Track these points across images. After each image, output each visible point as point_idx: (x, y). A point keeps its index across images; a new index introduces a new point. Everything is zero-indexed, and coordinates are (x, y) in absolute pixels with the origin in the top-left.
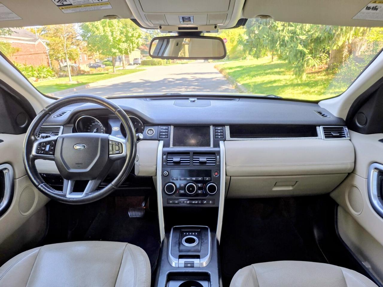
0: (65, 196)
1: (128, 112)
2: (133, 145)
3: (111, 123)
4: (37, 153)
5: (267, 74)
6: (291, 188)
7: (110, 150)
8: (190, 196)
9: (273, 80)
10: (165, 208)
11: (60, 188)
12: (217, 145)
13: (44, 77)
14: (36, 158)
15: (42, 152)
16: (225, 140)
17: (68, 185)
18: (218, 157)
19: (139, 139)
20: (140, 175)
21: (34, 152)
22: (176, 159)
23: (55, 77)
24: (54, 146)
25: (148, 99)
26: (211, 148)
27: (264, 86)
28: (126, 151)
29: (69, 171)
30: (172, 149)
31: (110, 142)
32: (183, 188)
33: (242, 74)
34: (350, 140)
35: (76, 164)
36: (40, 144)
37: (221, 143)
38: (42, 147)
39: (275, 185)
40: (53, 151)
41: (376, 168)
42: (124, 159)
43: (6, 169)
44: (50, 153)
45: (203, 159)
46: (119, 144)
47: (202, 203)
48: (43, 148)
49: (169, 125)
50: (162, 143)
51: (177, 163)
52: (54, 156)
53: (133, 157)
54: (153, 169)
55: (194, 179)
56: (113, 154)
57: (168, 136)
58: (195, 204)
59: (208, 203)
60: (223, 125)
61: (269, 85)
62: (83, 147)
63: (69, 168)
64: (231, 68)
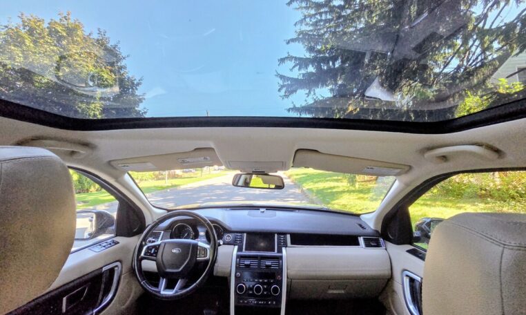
0: (159, 292)
1: (213, 222)
2: (215, 250)
3: (199, 229)
4: (145, 255)
5: (327, 181)
6: (343, 292)
7: (197, 254)
8: (257, 296)
9: (332, 186)
10: (236, 307)
11: (157, 285)
12: (280, 251)
13: (146, 180)
14: (143, 258)
15: (148, 254)
16: (286, 247)
17: (163, 282)
18: (281, 261)
19: (219, 245)
20: (218, 275)
21: (142, 254)
22: (247, 262)
24: (158, 249)
25: (228, 209)
26: (275, 253)
27: (325, 191)
28: (209, 256)
29: (165, 271)
30: (244, 253)
31: (198, 248)
32: (251, 289)
33: (306, 180)
34: (386, 249)
35: (172, 265)
36: (148, 247)
37: (284, 249)
38: (149, 250)
39: (329, 288)
40: (156, 253)
41: (407, 276)
42: (207, 262)
43: (117, 266)
44: (154, 255)
45: (268, 263)
46: (205, 249)
47: (267, 304)
49: (242, 232)
50: (236, 247)
51: (248, 266)
52: (156, 258)
53: (214, 261)
54: (229, 271)
55: (261, 281)
56: (199, 258)
57: (242, 242)
58: (261, 304)
59: (272, 303)
60: (285, 234)
61: (329, 191)
62: (179, 251)
63: (166, 269)
64: (297, 175)
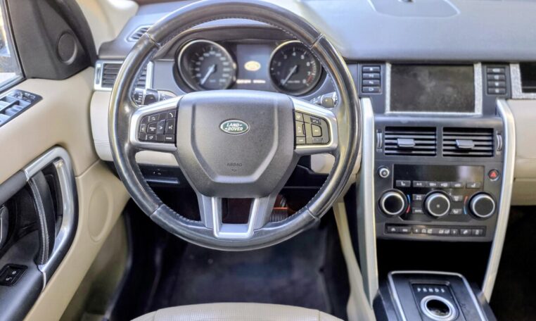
0: (211, 233)
4: (140, 140)
7: (297, 135)
8: (436, 219)
12: (491, 110)
15: (151, 137)
16: (509, 98)
18: (499, 137)
21: (133, 137)
24: (175, 122)
26: (475, 117)
29: (213, 180)
31: (298, 117)
35: (228, 164)
36: (144, 119)
37: (502, 105)
38: (151, 126)
40: (172, 133)
43: (58, 159)
44: (167, 138)
45: (463, 142)
47: (459, 234)
48: (152, 129)
49: (382, 61)
50: (369, 103)
52: (176, 146)
55: (445, 185)
56: (306, 144)
57: (380, 88)
58: (444, 235)
59: (471, 235)
60: (505, 63)
62: (242, 129)
63: (213, 175)
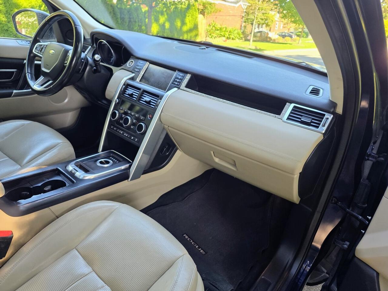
6: (235, 169)
8: (124, 127)
16: (179, 88)
17: (40, 80)
18: (159, 101)
21: (34, 50)
22: (130, 92)
23: (242, 40)
32: (123, 119)
37: (173, 90)
39: (215, 156)
45: (147, 99)
47: (130, 138)
49: (146, 60)
50: (132, 75)
51: (130, 96)
54: (113, 95)
55: (133, 114)
57: (139, 71)
58: (125, 136)
59: (134, 140)
60: (186, 73)
